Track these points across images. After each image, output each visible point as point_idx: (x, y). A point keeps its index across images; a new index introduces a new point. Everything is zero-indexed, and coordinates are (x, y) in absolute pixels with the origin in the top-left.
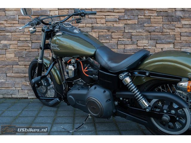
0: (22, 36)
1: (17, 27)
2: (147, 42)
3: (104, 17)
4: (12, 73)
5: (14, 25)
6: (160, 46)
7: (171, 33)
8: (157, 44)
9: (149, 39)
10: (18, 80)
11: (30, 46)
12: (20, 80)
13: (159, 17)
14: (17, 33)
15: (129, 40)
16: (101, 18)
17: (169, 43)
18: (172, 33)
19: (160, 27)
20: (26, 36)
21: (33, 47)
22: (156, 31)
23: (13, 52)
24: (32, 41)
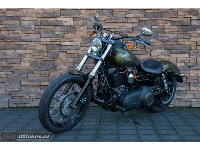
0: (38, 45)
1: (33, 37)
2: (160, 51)
3: (118, 27)
4: (27, 82)
5: (30, 35)
6: (174, 56)
7: (185, 43)
8: (171, 54)
9: (163, 48)
10: (32, 89)
11: (46, 55)
12: (35, 89)
13: (173, 27)
14: (32, 42)
15: (142, 49)
16: (115, 29)
17: (184, 53)
18: (187, 43)
19: (175, 37)
20: (41, 46)
21: (49, 56)
22: (170, 41)
23: (29, 61)
24: (48, 51)
